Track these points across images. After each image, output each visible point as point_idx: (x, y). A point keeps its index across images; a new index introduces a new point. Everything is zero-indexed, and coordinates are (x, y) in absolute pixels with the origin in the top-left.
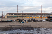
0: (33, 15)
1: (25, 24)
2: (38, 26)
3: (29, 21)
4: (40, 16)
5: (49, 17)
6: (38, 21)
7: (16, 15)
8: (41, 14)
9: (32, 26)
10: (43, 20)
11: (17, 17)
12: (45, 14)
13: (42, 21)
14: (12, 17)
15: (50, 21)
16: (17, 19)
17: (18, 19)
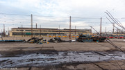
0: (58, 32)
1: (44, 45)
2: (65, 49)
3: (51, 41)
4: (68, 34)
5: (81, 36)
6: (64, 41)
7: (28, 31)
9: (55, 49)
11: (32, 34)
12: (75, 31)
13: (70, 41)
14: (22, 34)
15: (82, 42)
17: (33, 38)
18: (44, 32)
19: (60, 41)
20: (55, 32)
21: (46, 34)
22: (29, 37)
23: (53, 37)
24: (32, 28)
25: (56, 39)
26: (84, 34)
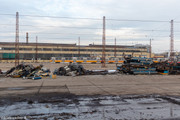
0: (77, 52)
1: (46, 82)
2: (92, 90)
3: (61, 72)
4: (99, 56)
6: (91, 73)
7: (10, 49)
8: (104, 48)
9: (72, 90)
10: (110, 71)
12: (115, 49)
13: (105, 73)
15: (132, 73)
16: (13, 66)
18: (44, 52)
19: (80, 71)
20: (69, 51)
21: (48, 57)
22: (11, 64)
23: (65, 63)
24: (16, 44)
25: (72, 68)
26: (136, 56)
